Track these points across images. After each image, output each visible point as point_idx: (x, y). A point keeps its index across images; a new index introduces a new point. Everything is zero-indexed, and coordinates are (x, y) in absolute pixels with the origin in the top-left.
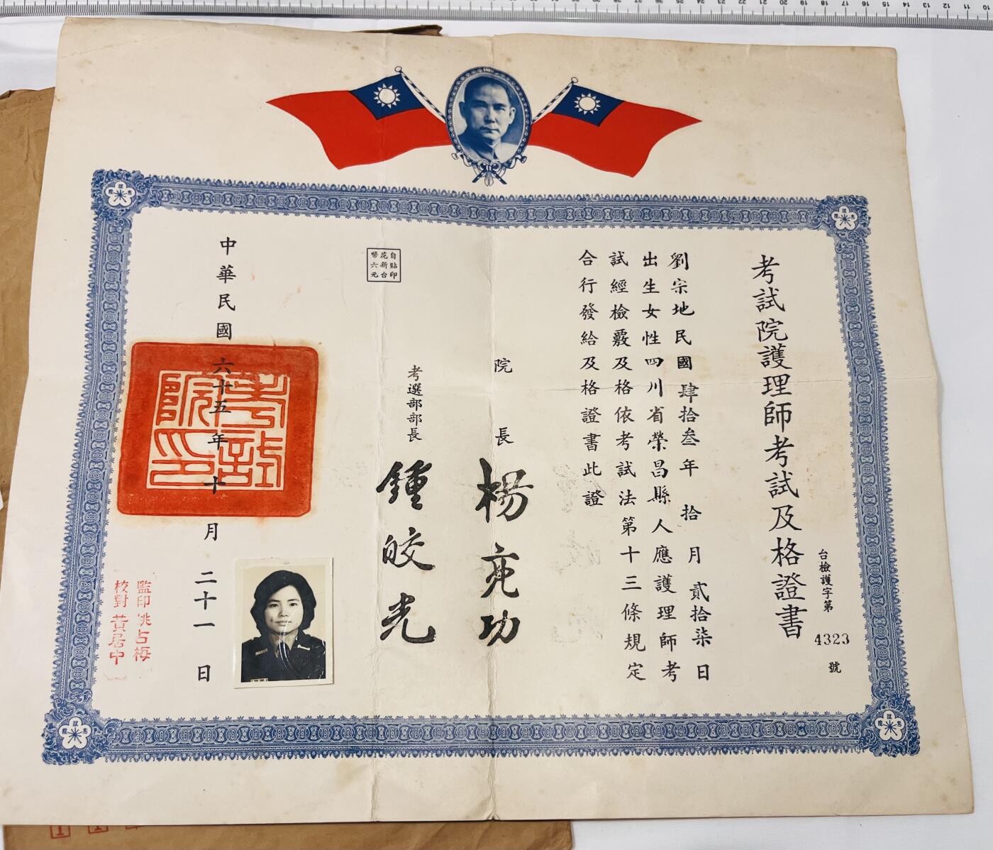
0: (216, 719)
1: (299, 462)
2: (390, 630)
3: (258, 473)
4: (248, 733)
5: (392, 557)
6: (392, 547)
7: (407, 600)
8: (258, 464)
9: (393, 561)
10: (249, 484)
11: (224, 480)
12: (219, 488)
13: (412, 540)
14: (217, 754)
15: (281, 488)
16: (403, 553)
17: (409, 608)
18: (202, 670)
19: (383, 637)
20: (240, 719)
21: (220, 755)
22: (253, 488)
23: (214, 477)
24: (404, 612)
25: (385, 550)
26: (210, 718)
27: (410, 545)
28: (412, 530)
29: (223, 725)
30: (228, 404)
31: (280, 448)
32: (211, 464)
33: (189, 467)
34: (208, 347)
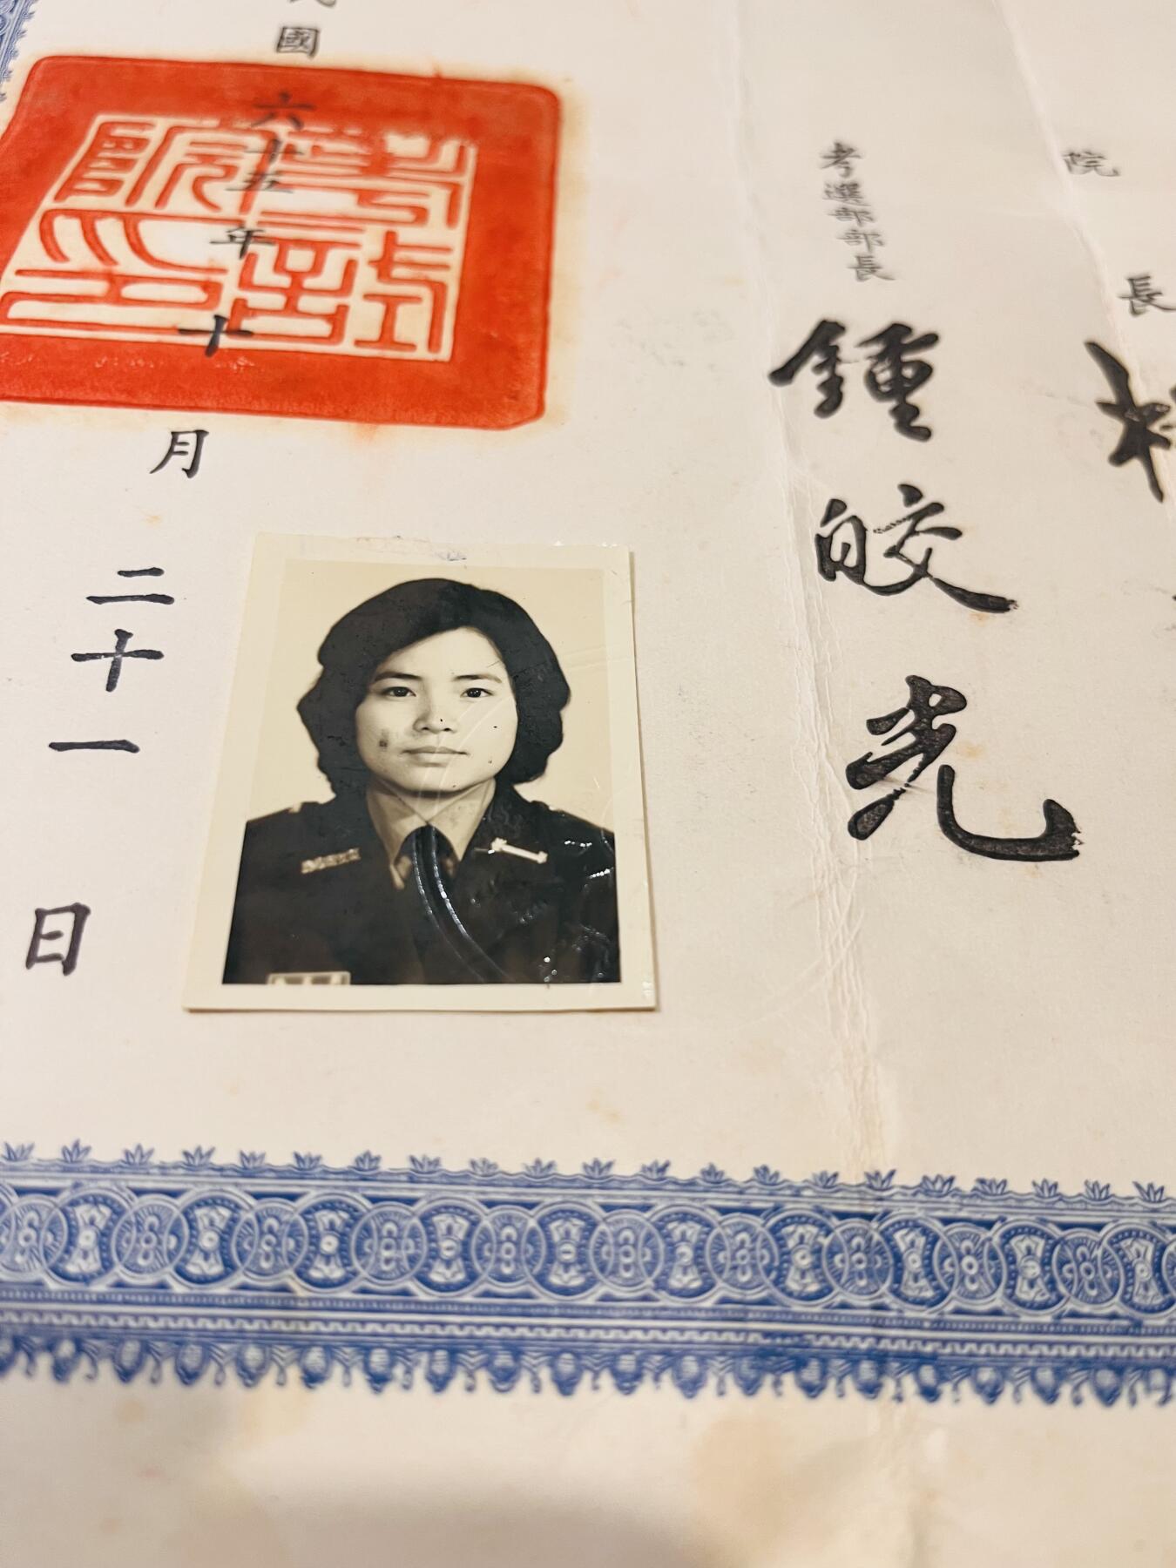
0: (73, 1158)
1: (505, 299)
2: (887, 805)
3: (364, 319)
4: (225, 1236)
5: (852, 560)
6: (847, 534)
7: (935, 700)
8: (369, 297)
9: (858, 573)
10: (336, 334)
11: (247, 324)
12: (225, 342)
13: (918, 517)
14: (50, 1347)
15: (445, 353)
16: (893, 552)
17: (950, 732)
18: (50, 924)
19: (863, 825)
20: (195, 1162)
21: (66, 1349)
22: (346, 347)
23: (218, 319)
24: (931, 742)
25: (823, 544)
26: (48, 1150)
27: (912, 532)
28: (912, 493)
29: (100, 1186)
30: (283, 179)
31: (445, 267)
32: (213, 290)
33: (130, 291)
34: (240, 70)
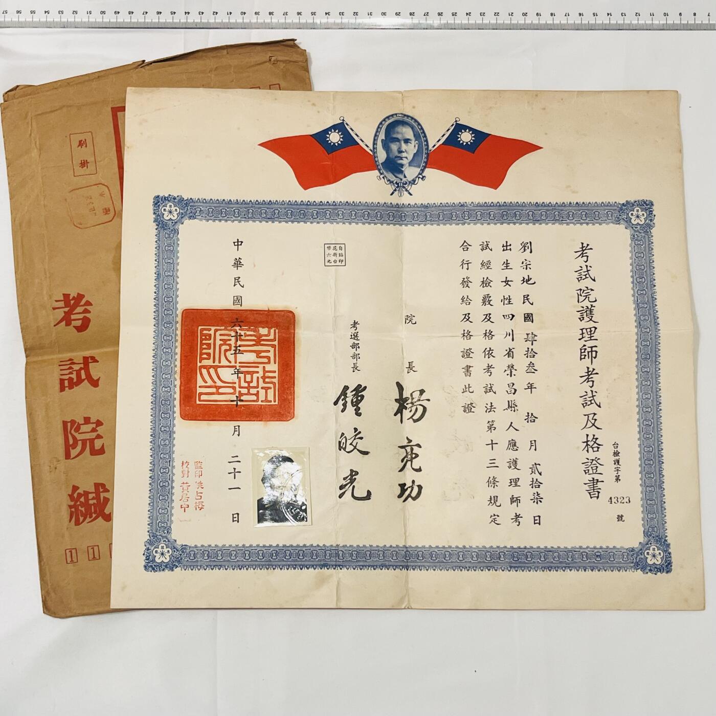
0: (244, 546)
1: (286, 386)
2: (345, 492)
3: (262, 396)
4: (262, 554)
5: (344, 446)
6: (344, 441)
7: (354, 473)
8: (262, 388)
9: (345, 449)
10: (257, 400)
11: (242, 398)
12: (239, 403)
13: (356, 435)
14: (246, 567)
15: (277, 403)
16: (351, 444)
17: (355, 479)
18: (235, 516)
19: (340, 496)
20: (258, 546)
21: (247, 567)
22: (260, 403)
23: (237, 397)
24: (352, 481)
25: (340, 442)
26: (241, 545)
27: (355, 439)
28: (356, 429)
29: (247, 549)
30: (241, 348)
31: (275, 377)
32: (234, 388)
33: (221, 390)
34: (227, 311)
